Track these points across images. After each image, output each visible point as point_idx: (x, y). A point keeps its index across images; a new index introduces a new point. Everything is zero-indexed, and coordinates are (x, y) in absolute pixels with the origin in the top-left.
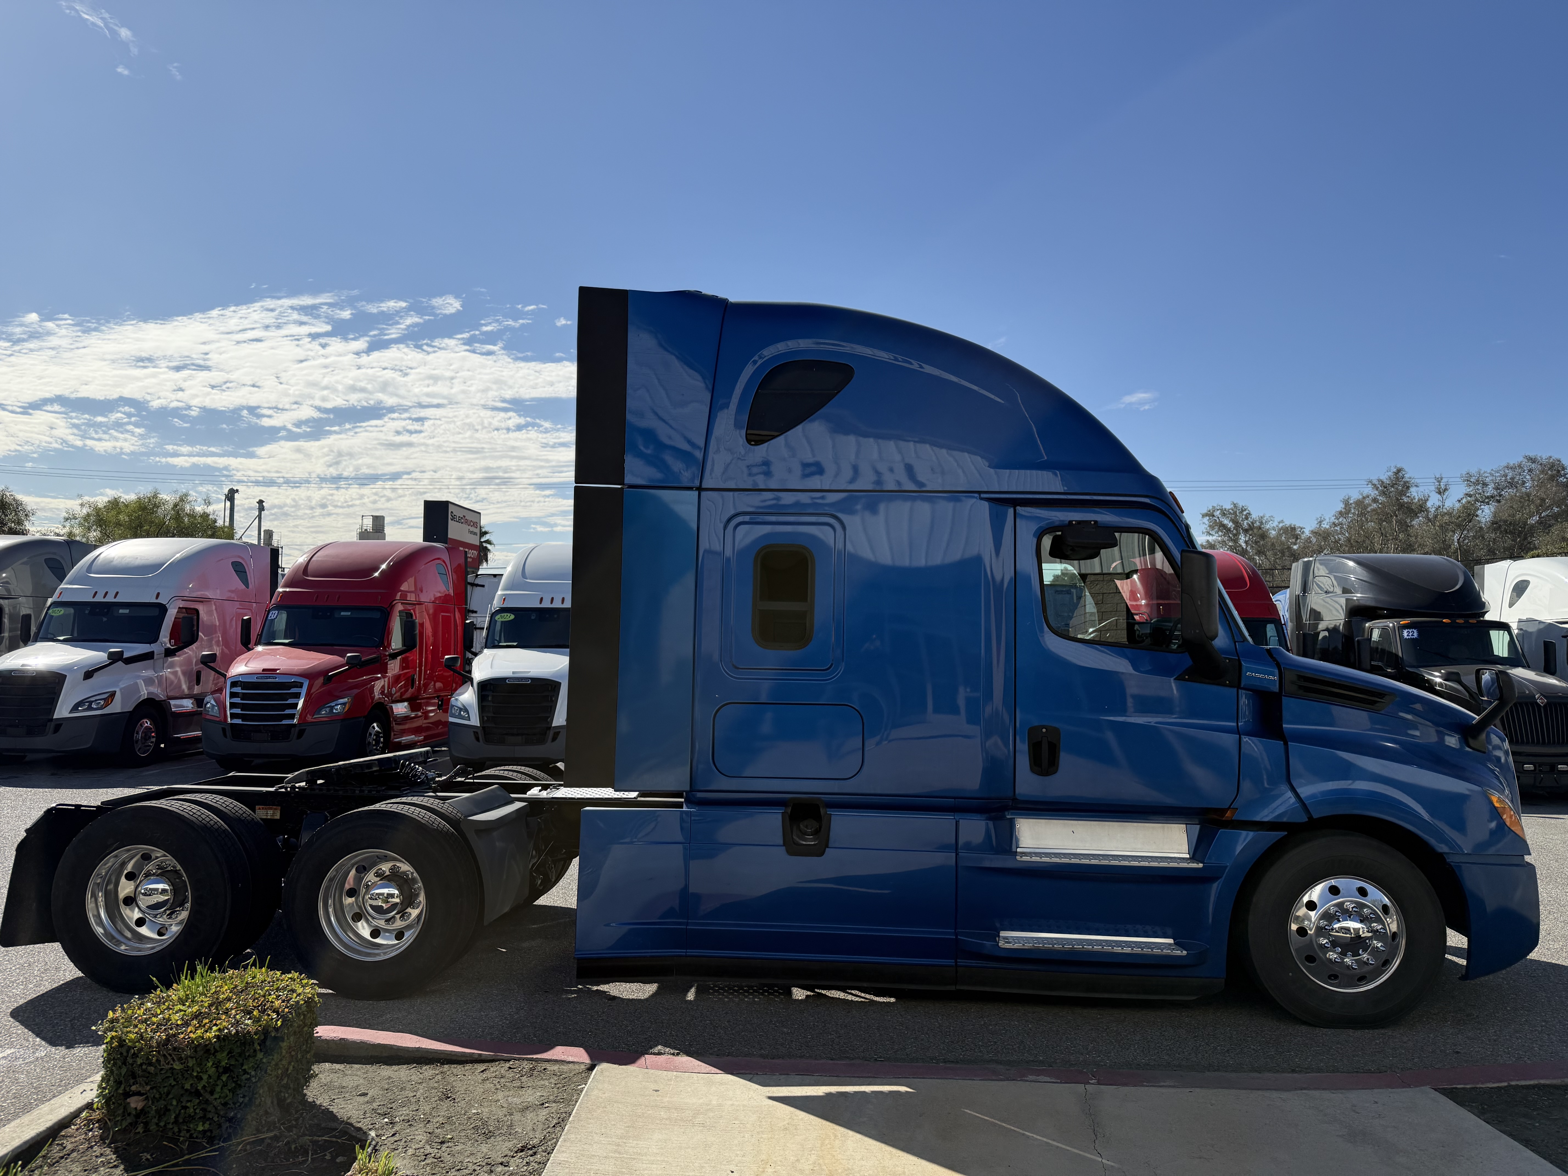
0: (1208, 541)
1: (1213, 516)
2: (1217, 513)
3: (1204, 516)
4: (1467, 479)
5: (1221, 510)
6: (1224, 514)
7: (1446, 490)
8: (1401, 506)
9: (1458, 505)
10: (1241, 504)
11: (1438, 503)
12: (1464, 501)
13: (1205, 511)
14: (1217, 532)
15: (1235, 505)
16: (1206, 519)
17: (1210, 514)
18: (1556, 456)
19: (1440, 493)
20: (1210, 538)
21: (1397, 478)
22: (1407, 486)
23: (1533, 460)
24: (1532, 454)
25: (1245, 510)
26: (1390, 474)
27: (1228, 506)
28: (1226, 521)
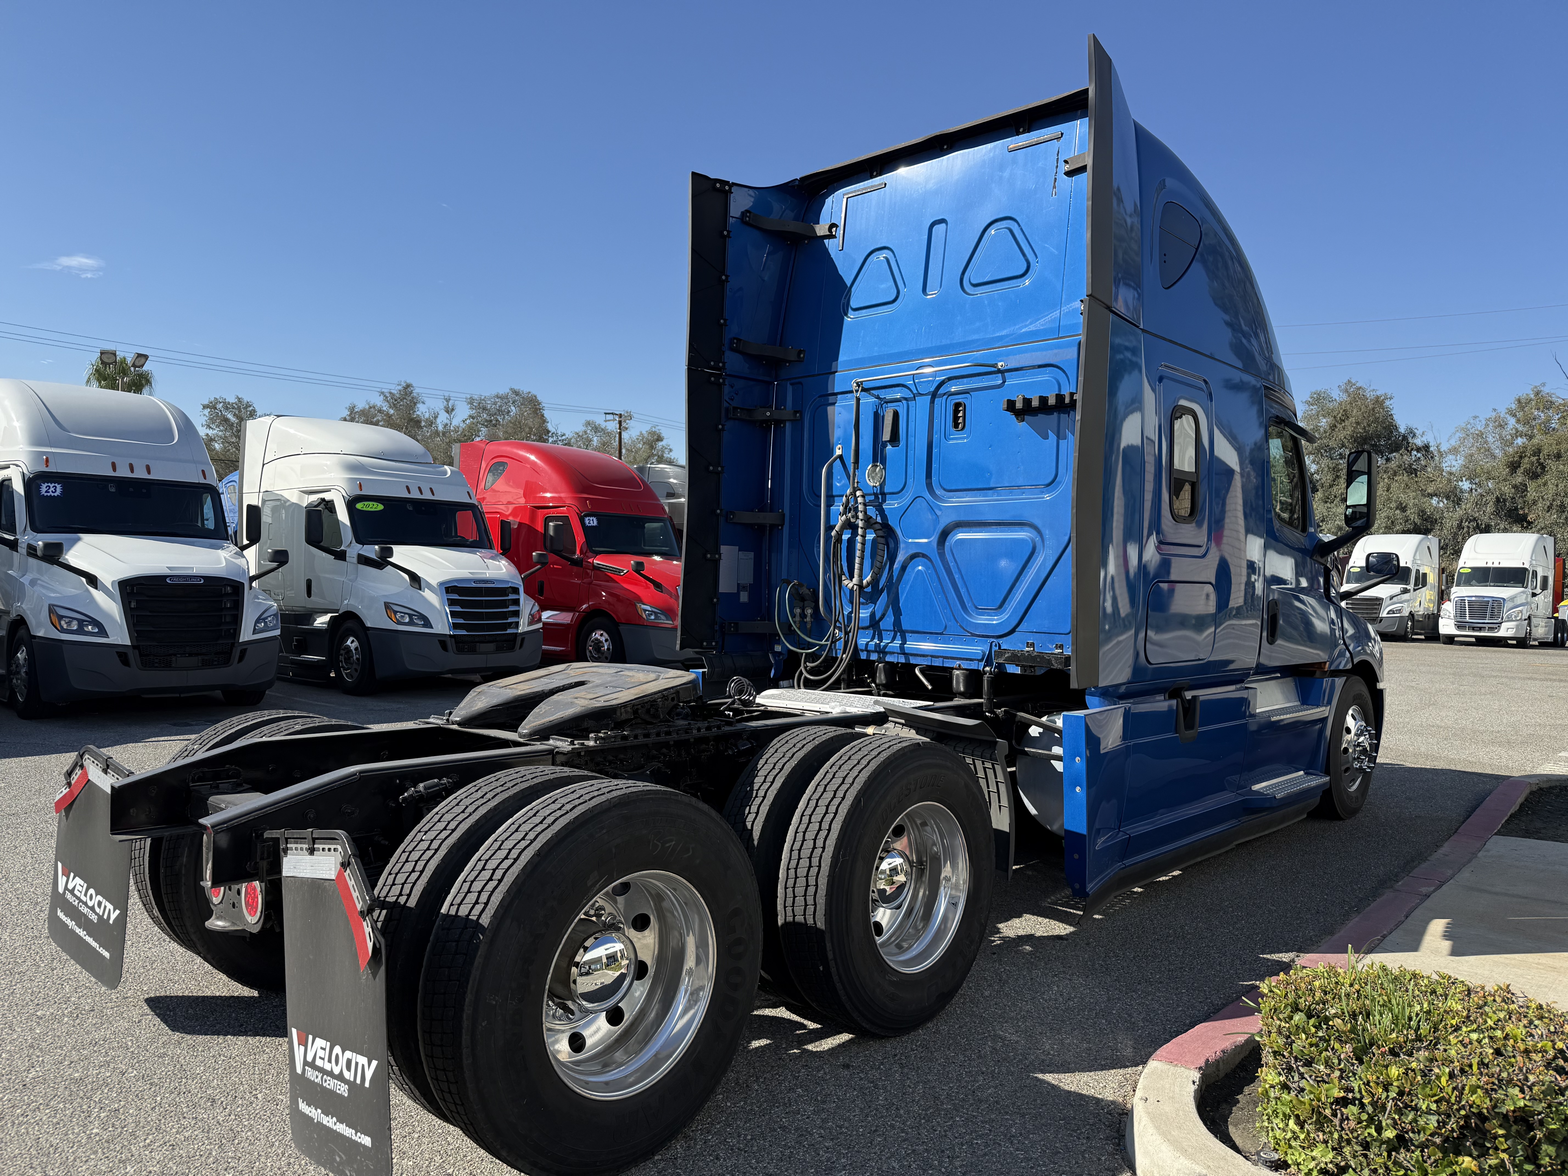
0: (207, 435)
1: (216, 408)
2: (220, 406)
3: (205, 407)
4: (471, 401)
5: (225, 403)
6: (227, 408)
7: (453, 410)
8: (411, 420)
9: (463, 425)
10: (246, 399)
11: (446, 421)
12: (468, 422)
13: (206, 402)
14: (218, 426)
15: (239, 399)
16: (207, 411)
17: (211, 406)
18: (534, 392)
19: (447, 412)
20: (210, 432)
21: (406, 394)
22: (414, 403)
23: (517, 393)
24: (516, 388)
25: (250, 406)
26: (400, 388)
27: (232, 400)
28: (230, 416)
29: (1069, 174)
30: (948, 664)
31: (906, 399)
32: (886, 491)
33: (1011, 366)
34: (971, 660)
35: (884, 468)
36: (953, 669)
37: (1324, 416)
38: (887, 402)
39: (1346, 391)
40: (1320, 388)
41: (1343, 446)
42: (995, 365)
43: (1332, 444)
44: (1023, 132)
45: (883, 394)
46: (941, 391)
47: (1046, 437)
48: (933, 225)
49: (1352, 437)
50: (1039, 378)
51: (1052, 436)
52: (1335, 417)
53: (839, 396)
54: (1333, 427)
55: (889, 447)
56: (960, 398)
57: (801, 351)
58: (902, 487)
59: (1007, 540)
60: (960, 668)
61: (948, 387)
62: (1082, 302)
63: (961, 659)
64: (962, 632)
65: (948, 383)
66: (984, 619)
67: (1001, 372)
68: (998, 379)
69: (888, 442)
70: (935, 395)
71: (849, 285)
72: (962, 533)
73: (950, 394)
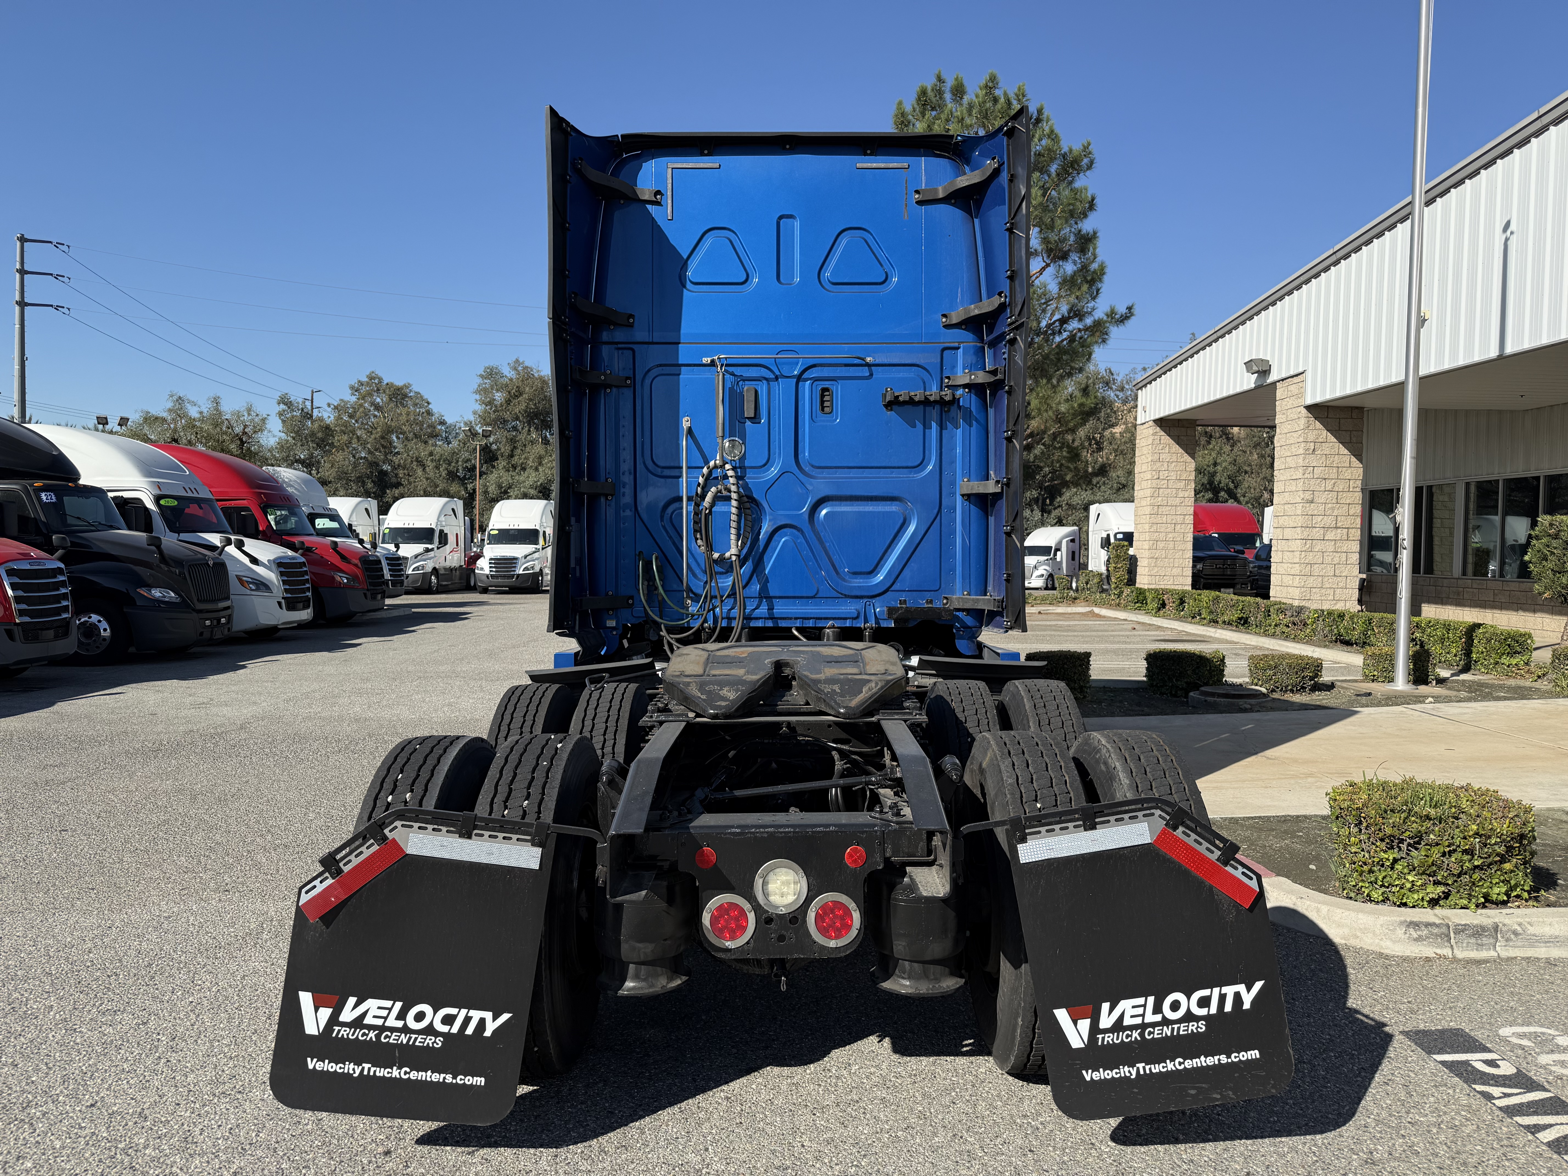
29: (920, 203)
30: (820, 624)
31: (766, 379)
32: (746, 465)
33: (878, 361)
34: (846, 619)
35: (744, 443)
36: (825, 628)
37: (497, 390)
38: (744, 380)
39: (515, 369)
40: (492, 363)
41: (517, 419)
42: (863, 359)
43: (507, 416)
44: (871, 155)
45: (738, 371)
46: (805, 376)
47: (914, 426)
48: (781, 217)
49: (526, 411)
50: (906, 375)
51: (920, 426)
52: (509, 392)
53: (683, 368)
54: (508, 402)
55: (748, 423)
56: (826, 384)
57: (632, 316)
58: (764, 462)
59: (879, 512)
60: (833, 627)
61: (814, 373)
62: (944, 316)
63: (834, 619)
64: (835, 594)
65: (814, 369)
66: (858, 582)
67: (868, 365)
68: (865, 372)
69: (748, 418)
70: (799, 378)
71: (685, 257)
72: (832, 506)
73: (816, 379)
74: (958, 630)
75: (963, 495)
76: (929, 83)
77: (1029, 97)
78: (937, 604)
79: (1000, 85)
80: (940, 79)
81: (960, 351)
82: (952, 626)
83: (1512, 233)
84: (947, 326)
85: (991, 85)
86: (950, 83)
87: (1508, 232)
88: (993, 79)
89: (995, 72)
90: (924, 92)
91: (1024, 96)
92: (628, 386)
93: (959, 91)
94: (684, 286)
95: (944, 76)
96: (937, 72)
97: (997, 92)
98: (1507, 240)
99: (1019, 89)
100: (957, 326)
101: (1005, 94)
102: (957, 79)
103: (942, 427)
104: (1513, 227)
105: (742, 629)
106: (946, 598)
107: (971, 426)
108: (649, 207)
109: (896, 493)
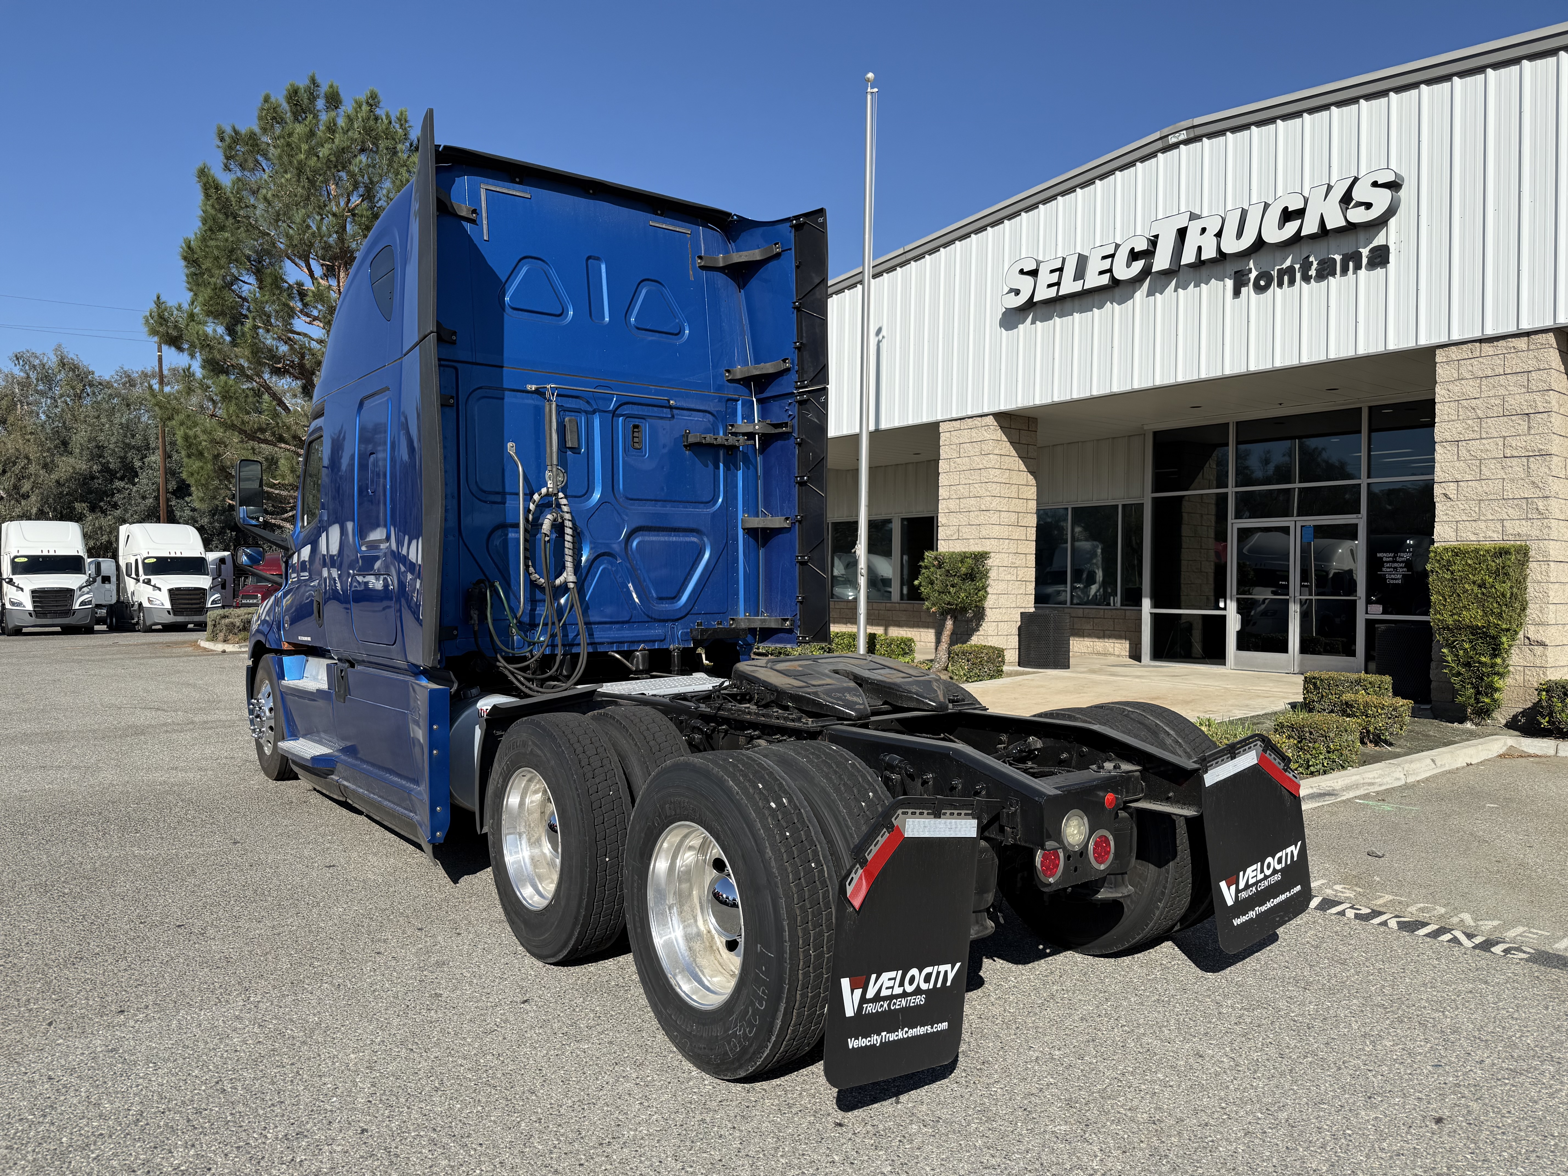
29: (702, 267)
30: (633, 647)
31: (585, 412)
33: (678, 405)
35: (566, 472)
36: (636, 651)
38: (565, 411)
42: (667, 401)
44: (660, 215)
46: (619, 412)
48: (589, 258)
50: (700, 419)
53: (507, 393)
55: (569, 453)
56: (637, 422)
57: (455, 333)
58: (584, 491)
59: (681, 542)
60: (644, 649)
61: (627, 410)
62: (728, 371)
63: (644, 642)
64: (647, 619)
65: (625, 407)
66: (665, 606)
67: (671, 408)
68: (666, 412)
69: (569, 448)
70: (614, 414)
71: (504, 280)
72: (642, 535)
73: (628, 416)
74: (741, 646)
75: (744, 529)
76: (303, 83)
77: (411, 124)
78: (725, 625)
79: (381, 105)
80: (313, 81)
81: (740, 403)
82: (737, 644)
83: (883, 337)
84: (730, 381)
85: (373, 101)
86: (324, 88)
87: (880, 337)
88: (374, 96)
89: (376, 90)
90: (296, 92)
91: (406, 121)
92: (451, 406)
93: (334, 100)
94: (504, 310)
95: (319, 80)
96: (311, 74)
97: (378, 112)
98: (879, 342)
99: (401, 114)
100: (737, 381)
101: (388, 116)
102: (331, 86)
103: (727, 468)
104: (884, 332)
105: (564, 655)
106: (733, 619)
107: (748, 469)
108: (464, 223)
109: (693, 525)
